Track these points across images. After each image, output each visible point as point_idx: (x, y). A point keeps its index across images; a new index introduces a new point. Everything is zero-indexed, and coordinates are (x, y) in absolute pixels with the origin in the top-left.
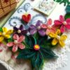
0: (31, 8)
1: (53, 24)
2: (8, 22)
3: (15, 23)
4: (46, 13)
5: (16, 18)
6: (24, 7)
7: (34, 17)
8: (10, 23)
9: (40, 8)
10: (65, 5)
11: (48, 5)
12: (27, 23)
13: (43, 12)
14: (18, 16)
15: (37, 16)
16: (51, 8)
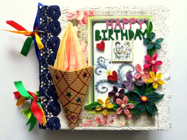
0: (107, 62)
1: (142, 68)
2: (96, 92)
3: (104, 88)
4: (128, 60)
5: (101, 82)
6: (100, 64)
7: (119, 71)
8: (98, 92)
9: (119, 58)
10: (140, 39)
11: (124, 49)
12: (116, 81)
13: (125, 60)
14: (102, 79)
15: (120, 67)
16: (130, 50)
